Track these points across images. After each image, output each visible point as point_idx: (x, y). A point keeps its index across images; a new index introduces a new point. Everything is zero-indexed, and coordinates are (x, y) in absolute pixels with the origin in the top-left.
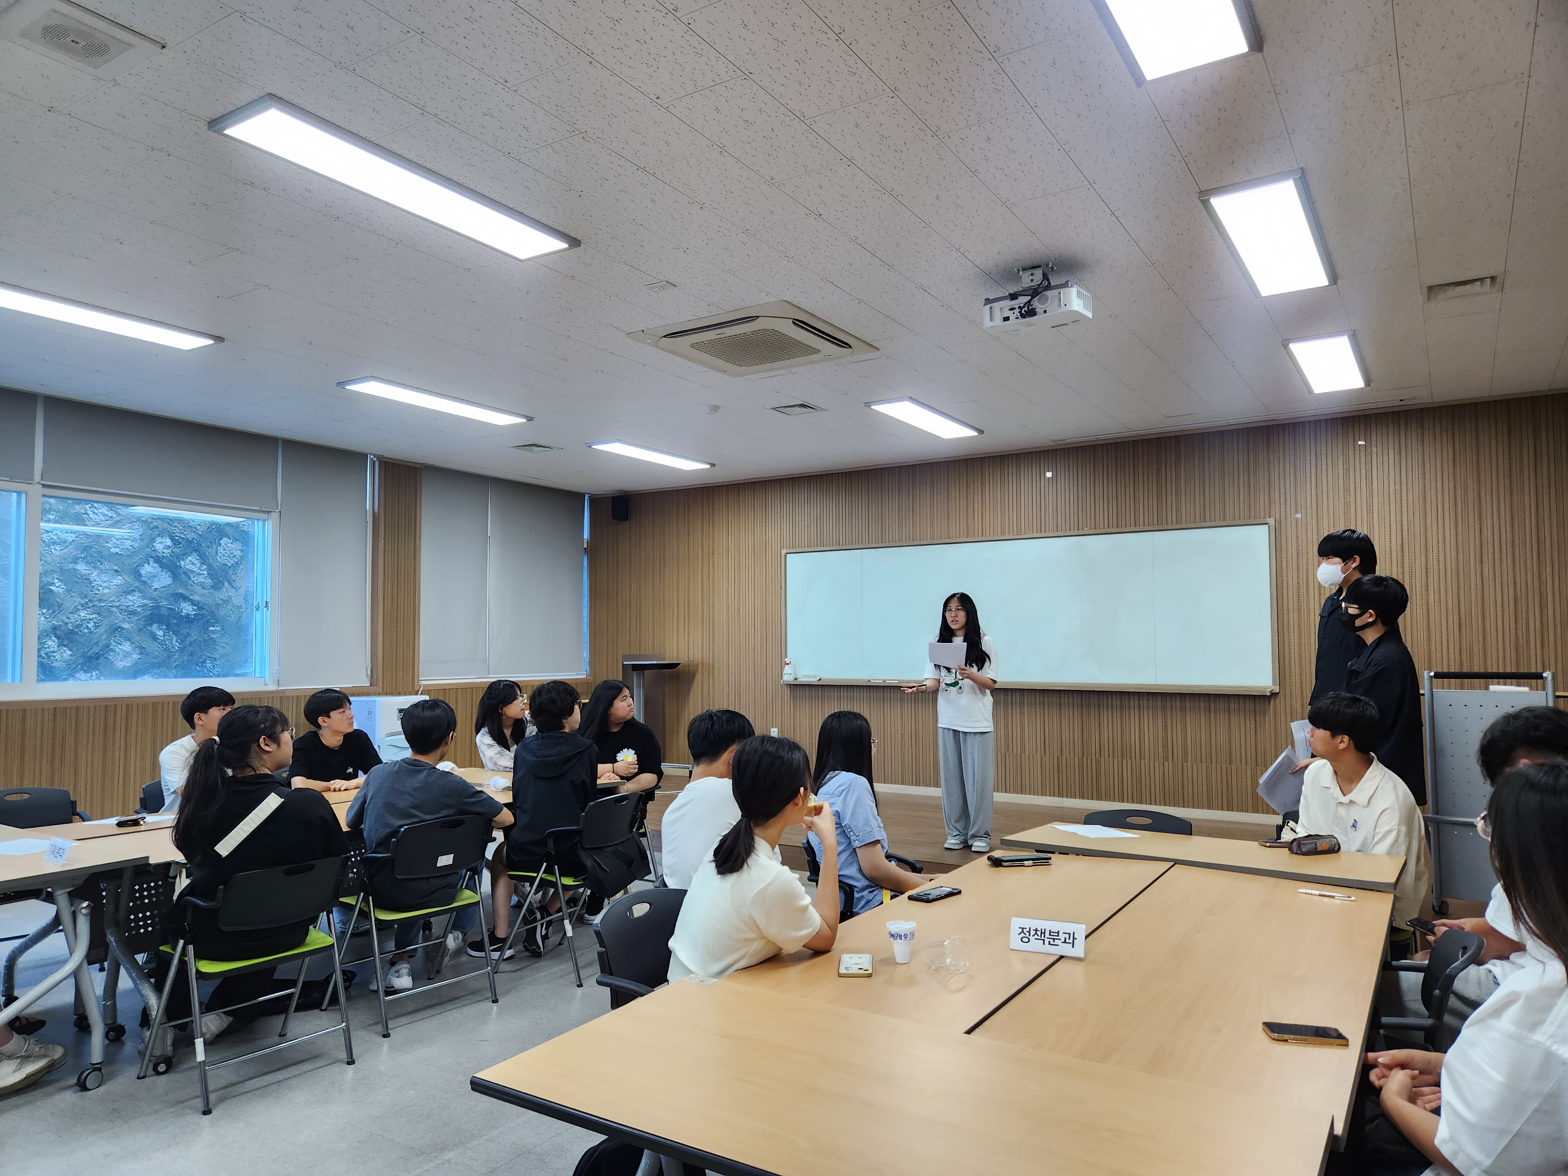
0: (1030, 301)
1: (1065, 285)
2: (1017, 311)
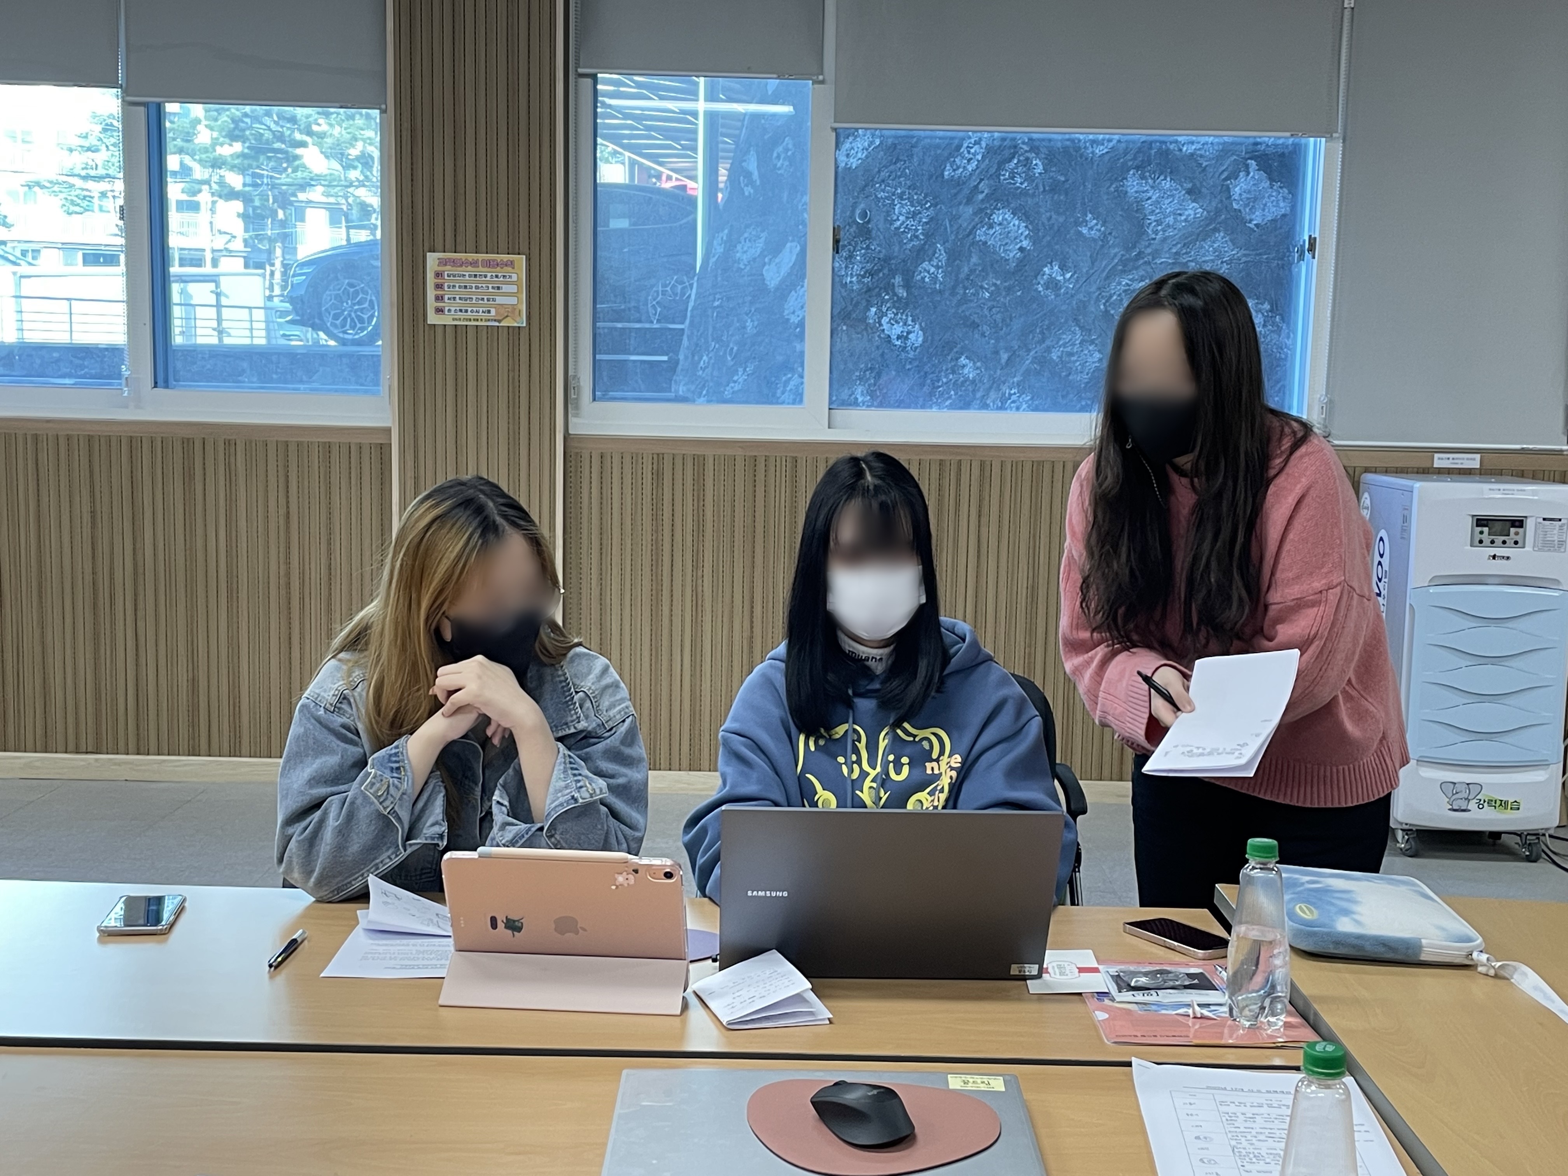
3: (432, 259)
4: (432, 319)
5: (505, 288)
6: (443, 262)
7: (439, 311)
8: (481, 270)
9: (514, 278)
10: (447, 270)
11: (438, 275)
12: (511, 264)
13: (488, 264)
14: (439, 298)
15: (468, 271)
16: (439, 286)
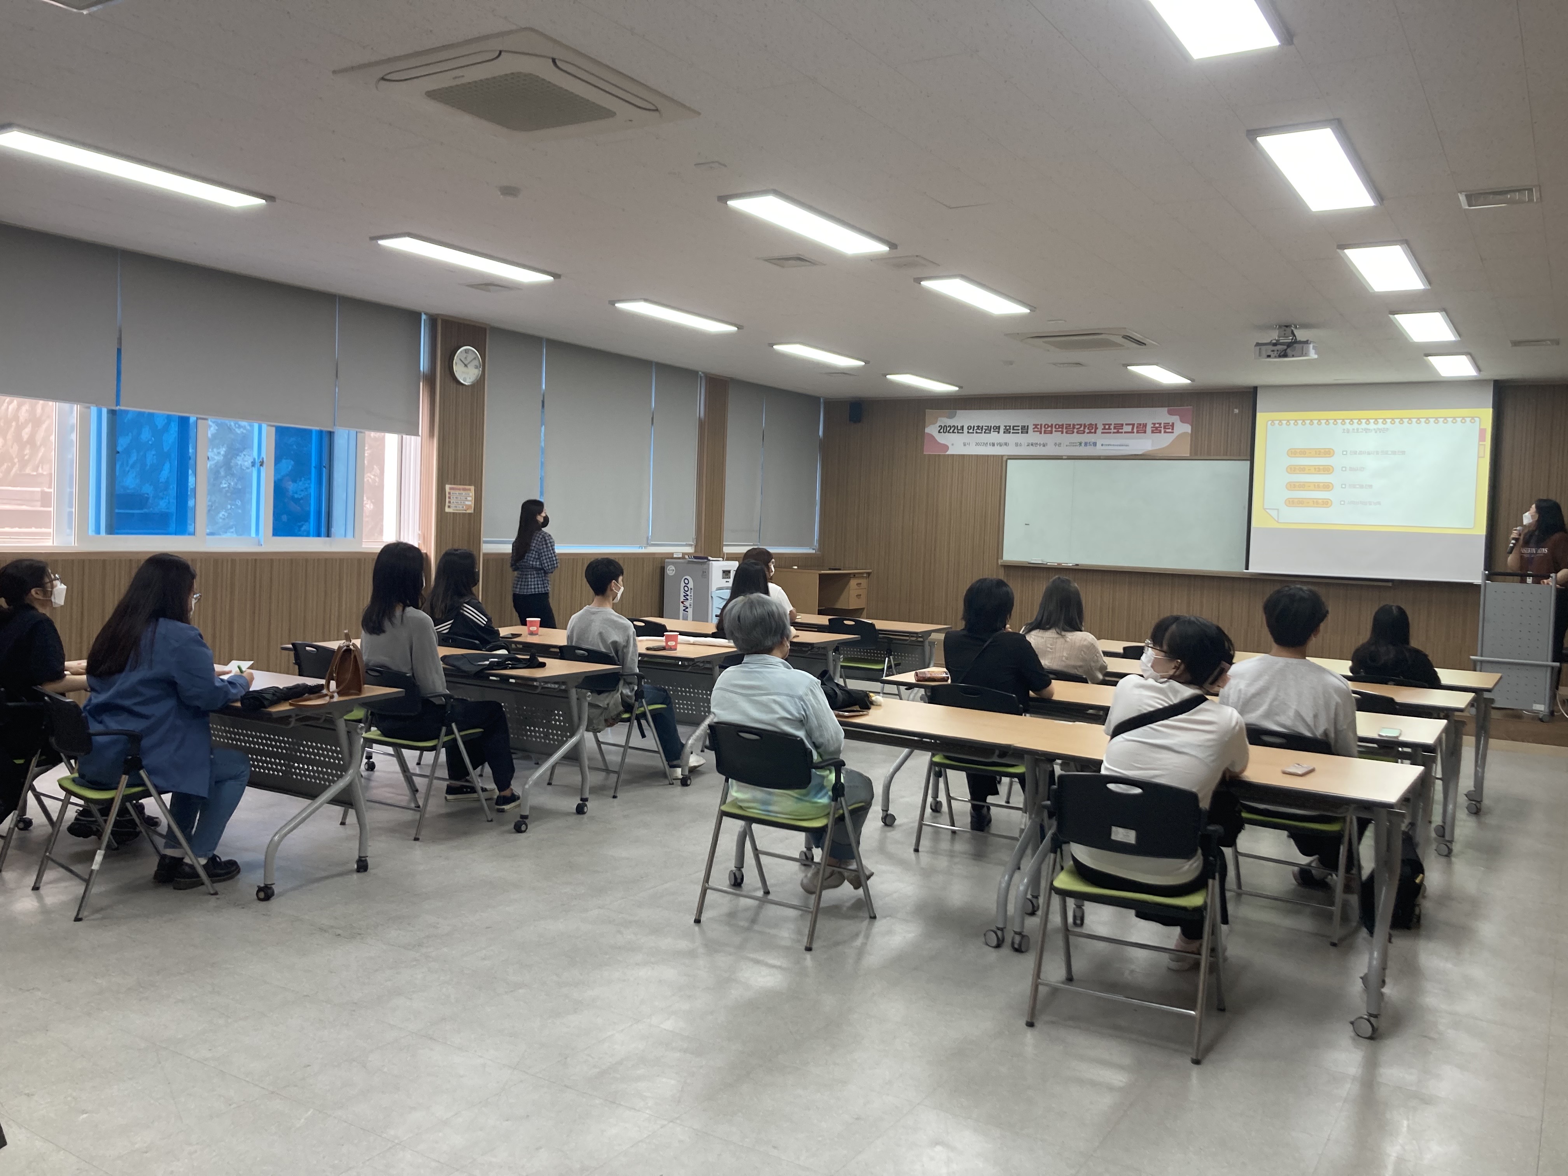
0: (1286, 350)
1: (1307, 342)
2: (1276, 353)
3: (448, 487)
4: (447, 510)
5: (469, 499)
6: (451, 489)
7: (449, 507)
8: (461, 492)
9: (471, 494)
10: (452, 492)
11: (449, 493)
12: (470, 490)
13: (464, 490)
14: (449, 502)
15: (457, 492)
16: (449, 498)
